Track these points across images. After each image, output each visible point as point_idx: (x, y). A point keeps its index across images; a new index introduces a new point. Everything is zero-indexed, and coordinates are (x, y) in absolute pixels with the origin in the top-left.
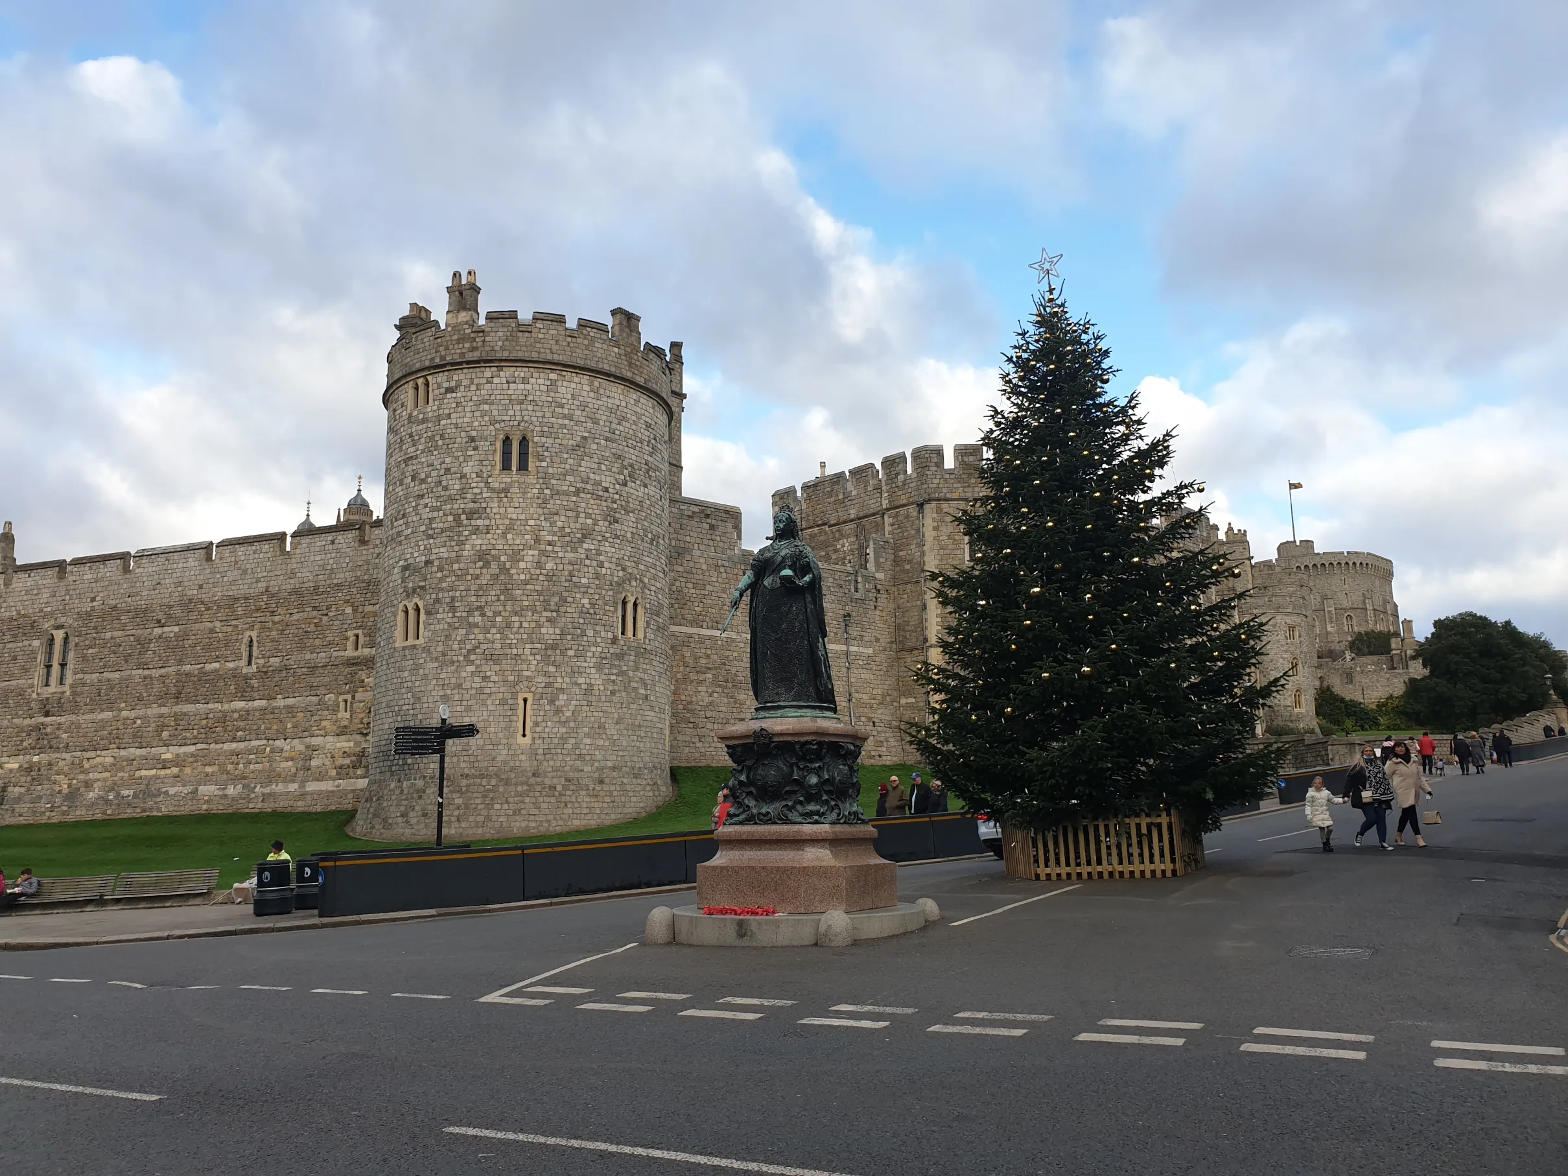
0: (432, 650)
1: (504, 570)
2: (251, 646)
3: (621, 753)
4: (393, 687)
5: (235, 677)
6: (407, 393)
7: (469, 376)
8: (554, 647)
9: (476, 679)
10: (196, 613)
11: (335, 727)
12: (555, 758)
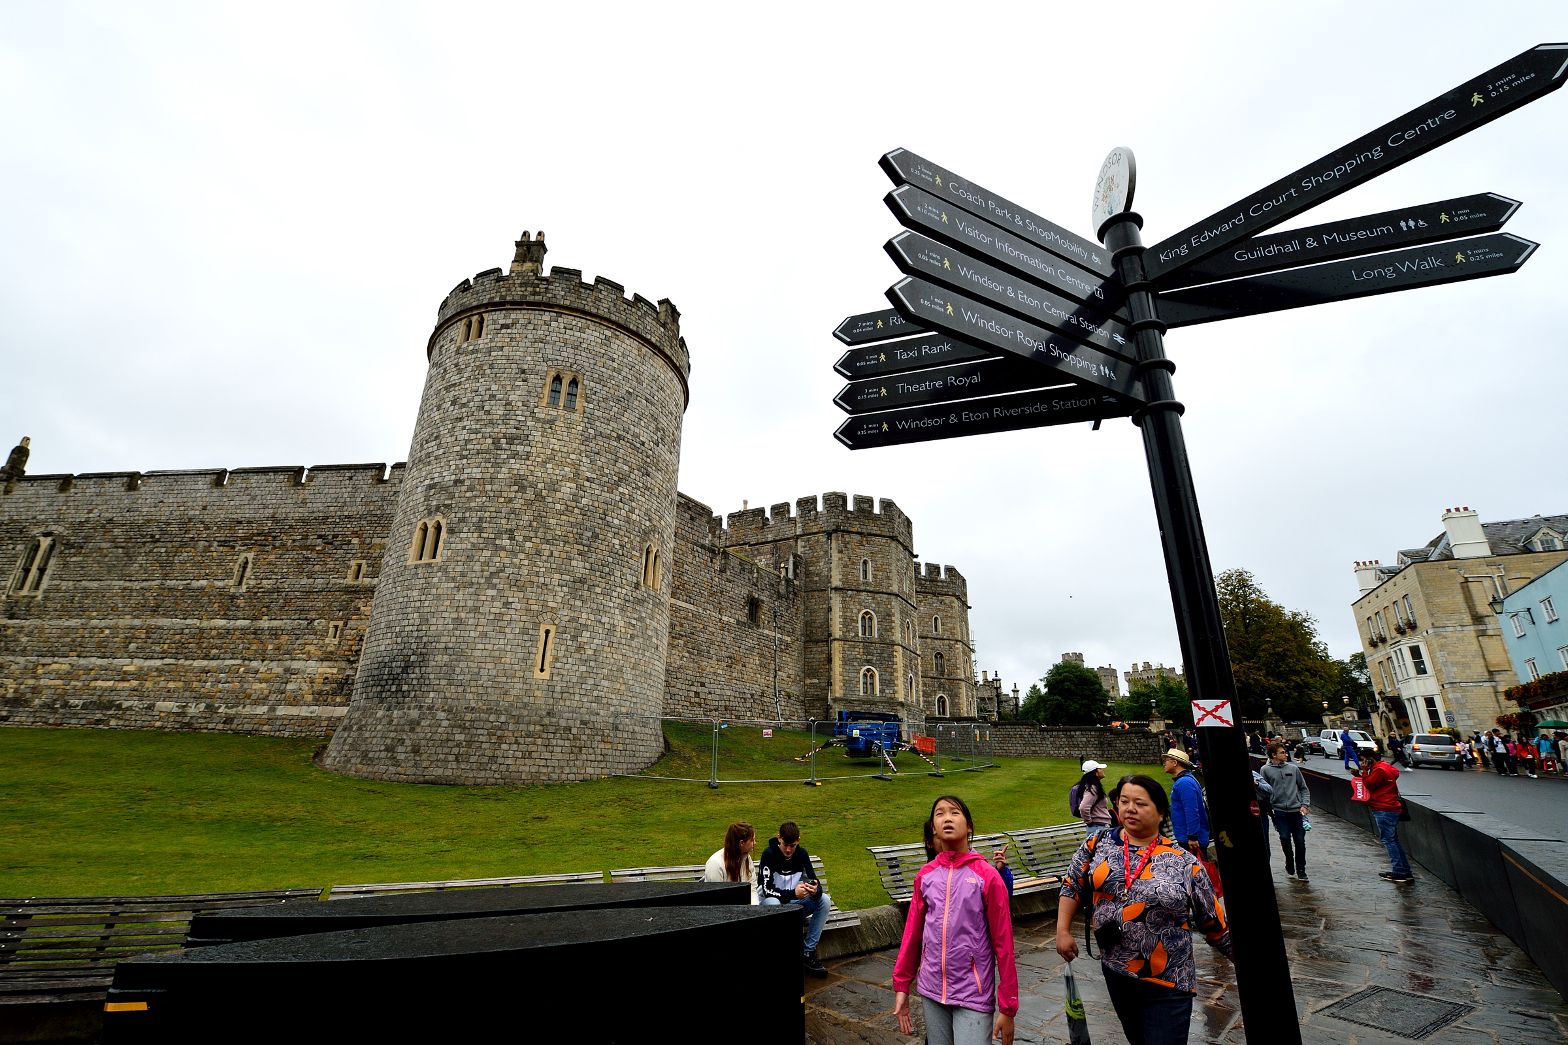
0: (450, 569)
1: (539, 496)
2: (245, 568)
3: (634, 700)
4: (398, 606)
5: (221, 595)
6: (457, 331)
7: (527, 316)
8: (582, 581)
9: (497, 604)
10: (194, 532)
11: (320, 653)
12: (572, 697)
